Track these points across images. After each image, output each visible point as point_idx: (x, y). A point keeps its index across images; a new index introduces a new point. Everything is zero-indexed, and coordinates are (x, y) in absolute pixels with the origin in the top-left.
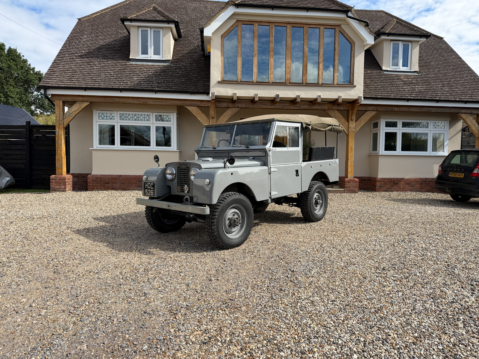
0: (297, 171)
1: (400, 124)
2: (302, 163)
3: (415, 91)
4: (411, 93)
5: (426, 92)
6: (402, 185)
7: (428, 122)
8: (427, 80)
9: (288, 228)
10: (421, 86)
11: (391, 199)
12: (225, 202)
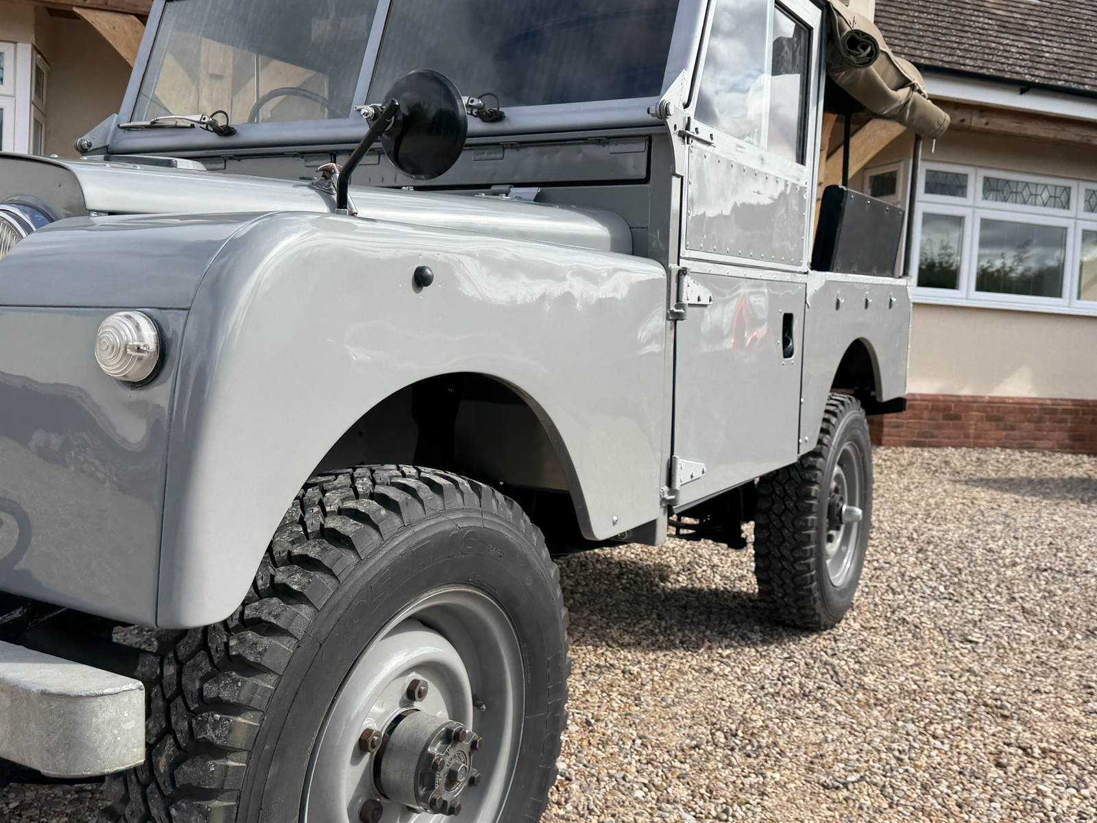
0: (788, 319)
1: (975, 185)
2: (811, 272)
3: (1043, 57)
4: (1030, 64)
5: (1080, 67)
6: (972, 422)
7: (1070, 188)
8: (1074, 25)
9: (706, 687)
10: (1057, 42)
11: (967, 478)
12: (336, 577)
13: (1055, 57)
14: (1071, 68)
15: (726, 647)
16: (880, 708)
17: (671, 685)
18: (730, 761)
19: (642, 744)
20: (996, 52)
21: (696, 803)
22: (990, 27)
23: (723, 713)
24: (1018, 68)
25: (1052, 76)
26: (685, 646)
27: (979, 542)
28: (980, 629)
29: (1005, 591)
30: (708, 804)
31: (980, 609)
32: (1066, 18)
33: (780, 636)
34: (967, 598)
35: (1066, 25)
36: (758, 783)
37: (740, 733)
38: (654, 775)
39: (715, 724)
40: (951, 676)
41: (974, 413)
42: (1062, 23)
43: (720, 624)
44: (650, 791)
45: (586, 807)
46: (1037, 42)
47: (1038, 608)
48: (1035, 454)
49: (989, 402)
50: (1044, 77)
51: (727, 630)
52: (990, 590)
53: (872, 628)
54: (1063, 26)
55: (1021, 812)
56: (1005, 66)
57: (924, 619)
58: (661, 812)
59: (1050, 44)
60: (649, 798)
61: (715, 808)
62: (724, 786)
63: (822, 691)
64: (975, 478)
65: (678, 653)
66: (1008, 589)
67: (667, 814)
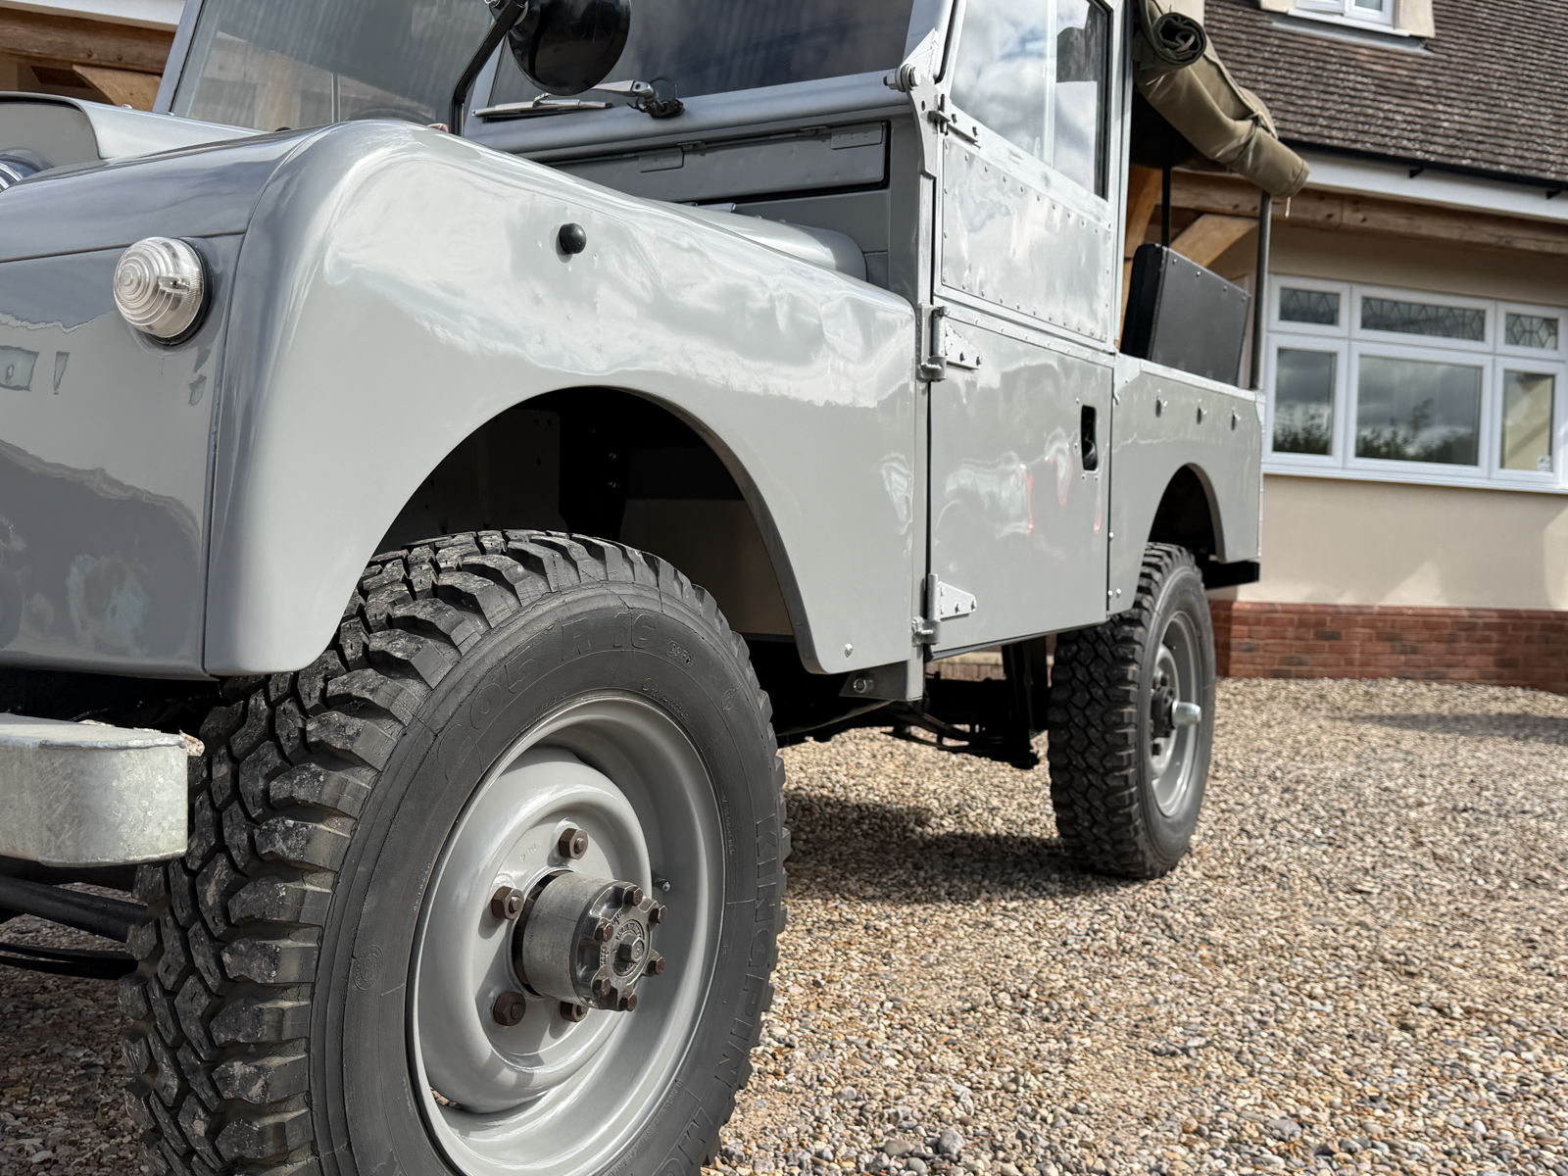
0: (1088, 415)
1: (1350, 311)
2: (1120, 355)
3: (1439, 127)
4: (1421, 136)
5: (1492, 140)
6: (1357, 643)
7: (1484, 312)
8: (1482, 85)
9: (984, 944)
10: (1459, 107)
11: (1351, 715)
12: (456, 647)
13: (1458, 127)
14: (1480, 142)
15: (1012, 899)
16: (1232, 966)
17: (934, 941)
18: (1020, 1025)
19: (894, 1007)
20: (1374, 121)
21: (972, 1072)
22: (1364, 87)
23: (1008, 972)
24: (1405, 142)
25: (1454, 153)
26: (953, 898)
27: (1370, 781)
28: (1373, 877)
29: (1408, 835)
30: (988, 1072)
31: (1373, 856)
32: (1470, 76)
33: (1089, 885)
34: (1354, 843)
35: (1470, 84)
36: (1060, 1049)
37: (1033, 993)
38: (911, 1042)
39: (998, 984)
40: (1334, 930)
41: (1359, 630)
42: (1465, 82)
43: (1003, 874)
44: (906, 1058)
45: (815, 1078)
46: (1431, 107)
47: (1455, 854)
48: (1448, 687)
49: (1379, 614)
50: (1442, 155)
51: (1013, 879)
52: (1387, 834)
53: (1219, 877)
54: (1466, 86)
55: (1436, 1078)
56: (1387, 139)
57: (1293, 866)
58: (922, 1083)
59: (1449, 110)
60: (905, 1066)
61: (999, 1078)
62: (1011, 1053)
63: (1149, 947)
64: (1362, 715)
65: (943, 905)
66: (1412, 832)
67: (931, 1085)
